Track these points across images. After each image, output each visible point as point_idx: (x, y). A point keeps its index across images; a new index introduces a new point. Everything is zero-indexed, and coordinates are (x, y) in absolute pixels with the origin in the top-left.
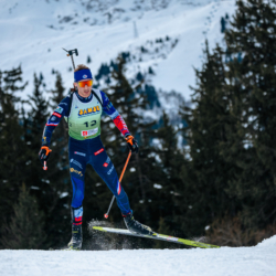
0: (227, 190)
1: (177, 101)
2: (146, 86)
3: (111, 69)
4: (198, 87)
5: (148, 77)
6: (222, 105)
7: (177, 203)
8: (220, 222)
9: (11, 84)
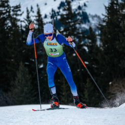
0: (120, 65)
1: (98, 19)
2: (83, 12)
3: (66, 4)
4: (106, 14)
5: (84, 8)
6: (118, 23)
7: (96, 71)
8: (116, 81)
9: (15, 13)
